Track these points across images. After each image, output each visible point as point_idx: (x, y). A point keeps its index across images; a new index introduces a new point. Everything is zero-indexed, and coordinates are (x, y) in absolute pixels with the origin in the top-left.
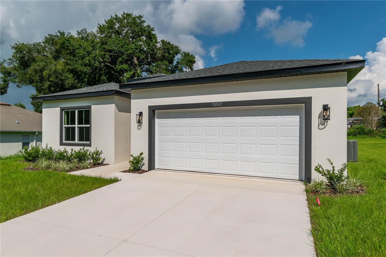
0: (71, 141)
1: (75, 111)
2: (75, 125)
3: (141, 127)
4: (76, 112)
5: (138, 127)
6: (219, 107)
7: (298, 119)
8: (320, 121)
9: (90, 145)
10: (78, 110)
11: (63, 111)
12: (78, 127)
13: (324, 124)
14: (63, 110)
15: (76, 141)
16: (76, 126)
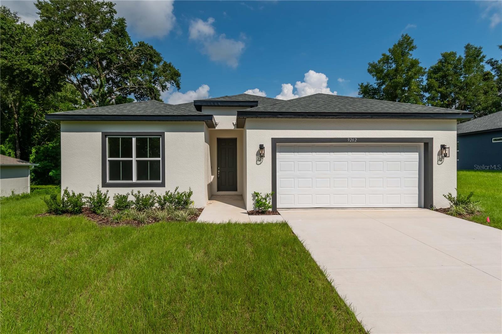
0: (122, 180)
1: (132, 138)
2: (132, 157)
3: (261, 161)
4: (134, 140)
5: (256, 162)
6: (354, 142)
7: (418, 156)
8: (439, 158)
9: (163, 185)
10: (136, 138)
11: (107, 138)
12: (137, 161)
13: (441, 160)
14: (106, 136)
15: (135, 180)
16: (134, 159)
